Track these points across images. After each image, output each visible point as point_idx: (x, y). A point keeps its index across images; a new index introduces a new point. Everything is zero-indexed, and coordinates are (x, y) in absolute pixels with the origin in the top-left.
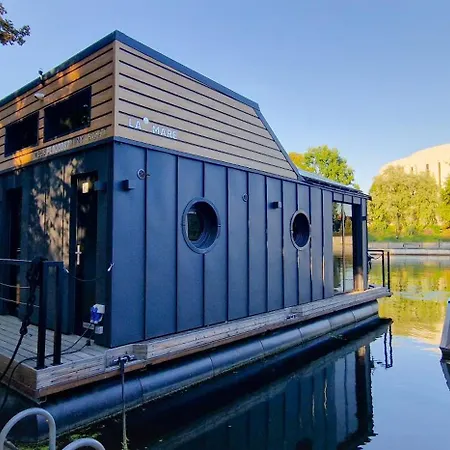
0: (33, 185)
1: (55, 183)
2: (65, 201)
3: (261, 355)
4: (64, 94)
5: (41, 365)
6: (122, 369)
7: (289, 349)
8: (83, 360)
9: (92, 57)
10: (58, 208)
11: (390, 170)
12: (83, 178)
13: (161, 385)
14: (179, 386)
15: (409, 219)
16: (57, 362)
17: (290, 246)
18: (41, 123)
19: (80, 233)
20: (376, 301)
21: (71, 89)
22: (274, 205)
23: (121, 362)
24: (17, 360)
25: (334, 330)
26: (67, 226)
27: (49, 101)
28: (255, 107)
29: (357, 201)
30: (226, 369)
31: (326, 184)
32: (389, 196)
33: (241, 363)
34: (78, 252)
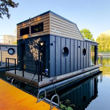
0: (28, 43)
1: (34, 43)
2: (37, 47)
3: (77, 79)
4: (37, 23)
5: (39, 81)
6: (52, 82)
7: (81, 78)
8: (46, 81)
9: (43, 16)
10: (36, 48)
11: (102, 35)
12: (41, 42)
13: (59, 85)
14: (62, 85)
15: (106, 47)
16: (41, 80)
17: (82, 56)
18: (30, 29)
19: (41, 54)
20: (99, 67)
21: (38, 22)
22: (79, 47)
23: (52, 81)
24: (33, 80)
25: (91, 74)
26: (38, 52)
27: (32, 24)
28: (76, 25)
29: (96, 45)
30: (70, 82)
31: (90, 41)
32: (101, 41)
33: (73, 81)
34: (40, 58)
